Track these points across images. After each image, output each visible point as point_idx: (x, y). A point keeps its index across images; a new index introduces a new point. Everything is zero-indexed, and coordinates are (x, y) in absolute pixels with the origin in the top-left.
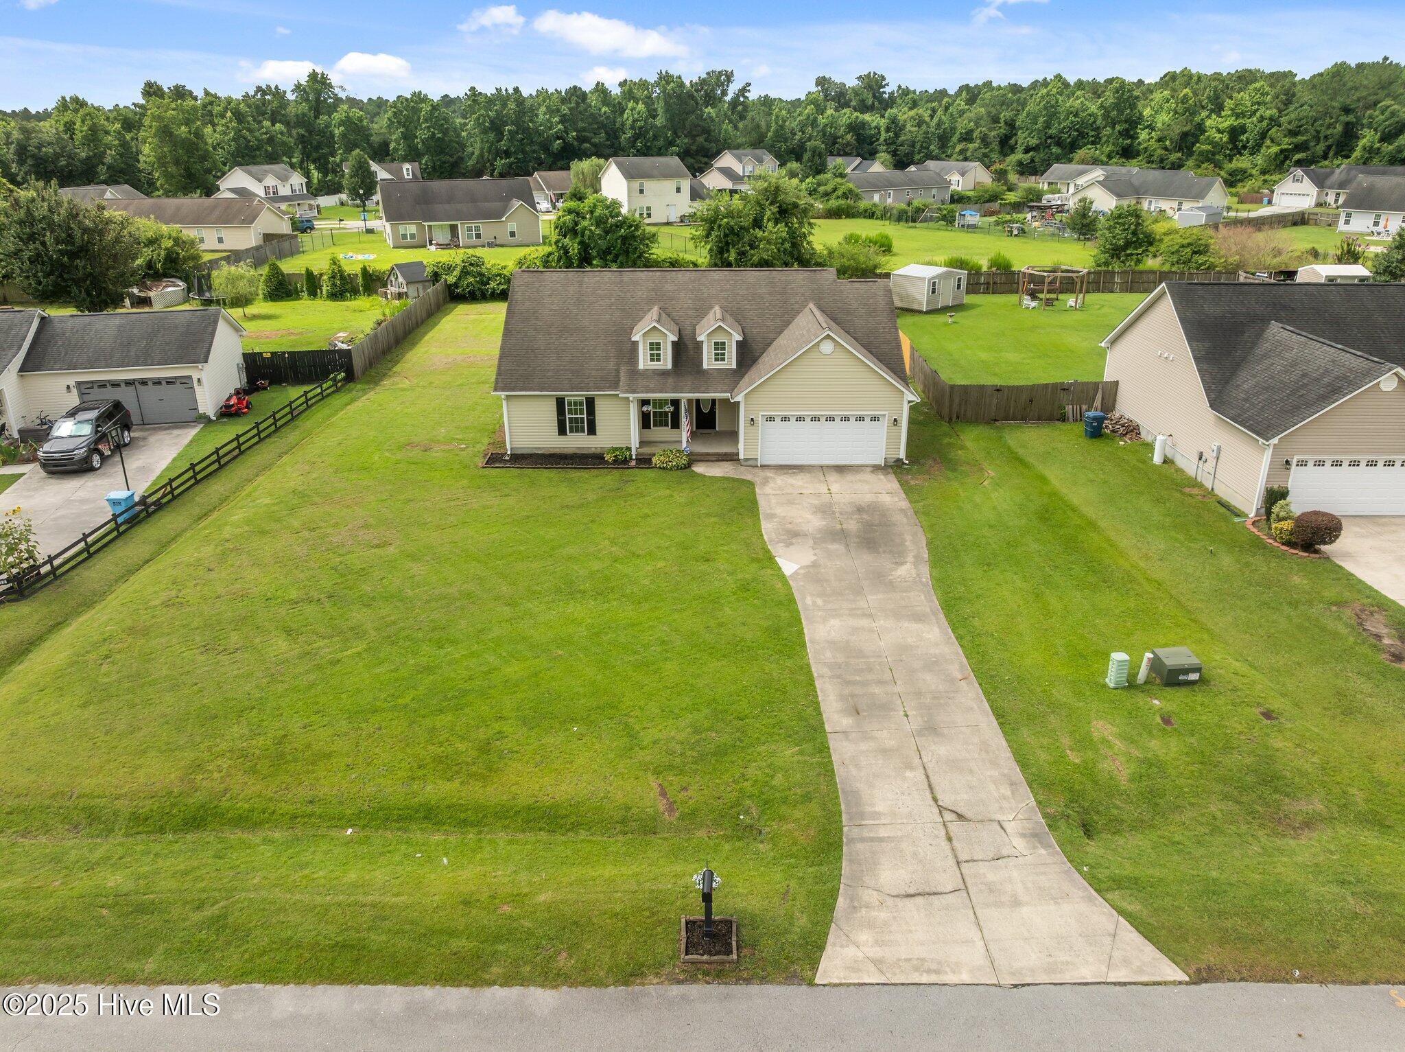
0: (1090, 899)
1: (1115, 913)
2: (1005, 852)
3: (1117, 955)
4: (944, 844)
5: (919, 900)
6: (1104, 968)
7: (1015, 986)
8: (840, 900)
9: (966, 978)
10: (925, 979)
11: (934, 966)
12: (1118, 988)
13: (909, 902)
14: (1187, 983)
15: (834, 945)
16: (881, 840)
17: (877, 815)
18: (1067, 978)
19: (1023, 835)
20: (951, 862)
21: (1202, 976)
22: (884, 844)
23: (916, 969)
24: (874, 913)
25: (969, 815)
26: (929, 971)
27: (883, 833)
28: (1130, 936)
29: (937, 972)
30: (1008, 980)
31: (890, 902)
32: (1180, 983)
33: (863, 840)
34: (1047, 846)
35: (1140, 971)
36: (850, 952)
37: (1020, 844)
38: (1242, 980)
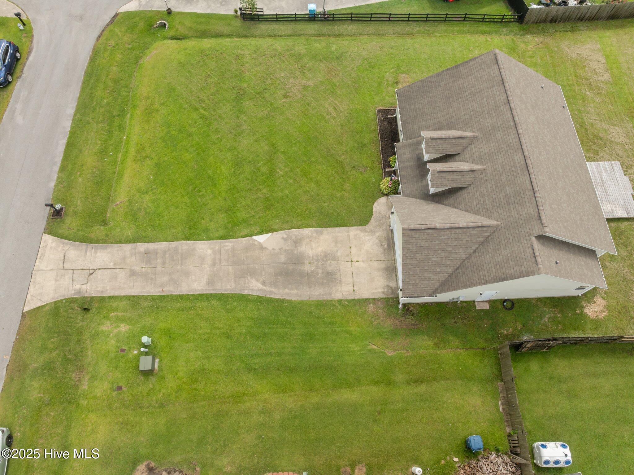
0: (53, 299)
1: (47, 303)
2: (74, 282)
3: (35, 299)
4: (81, 268)
5: (63, 258)
6: (32, 294)
7: (32, 274)
8: (67, 241)
9: (37, 264)
10: (39, 255)
11: (42, 258)
12: (26, 295)
13: (62, 256)
14: (23, 311)
15: (53, 238)
16: (86, 252)
17: (96, 253)
18: (31, 285)
19: (80, 289)
20: (74, 268)
21: (23, 315)
22: (84, 253)
23: (42, 254)
24: (61, 248)
25: (91, 276)
26: (41, 257)
27: (88, 254)
28: (39, 304)
29: (40, 258)
30: (33, 273)
31: (64, 252)
32: (23, 309)
33: (87, 248)
34: (75, 294)
35: (28, 302)
36: (50, 241)
37: (78, 287)
38: (20, 324)
